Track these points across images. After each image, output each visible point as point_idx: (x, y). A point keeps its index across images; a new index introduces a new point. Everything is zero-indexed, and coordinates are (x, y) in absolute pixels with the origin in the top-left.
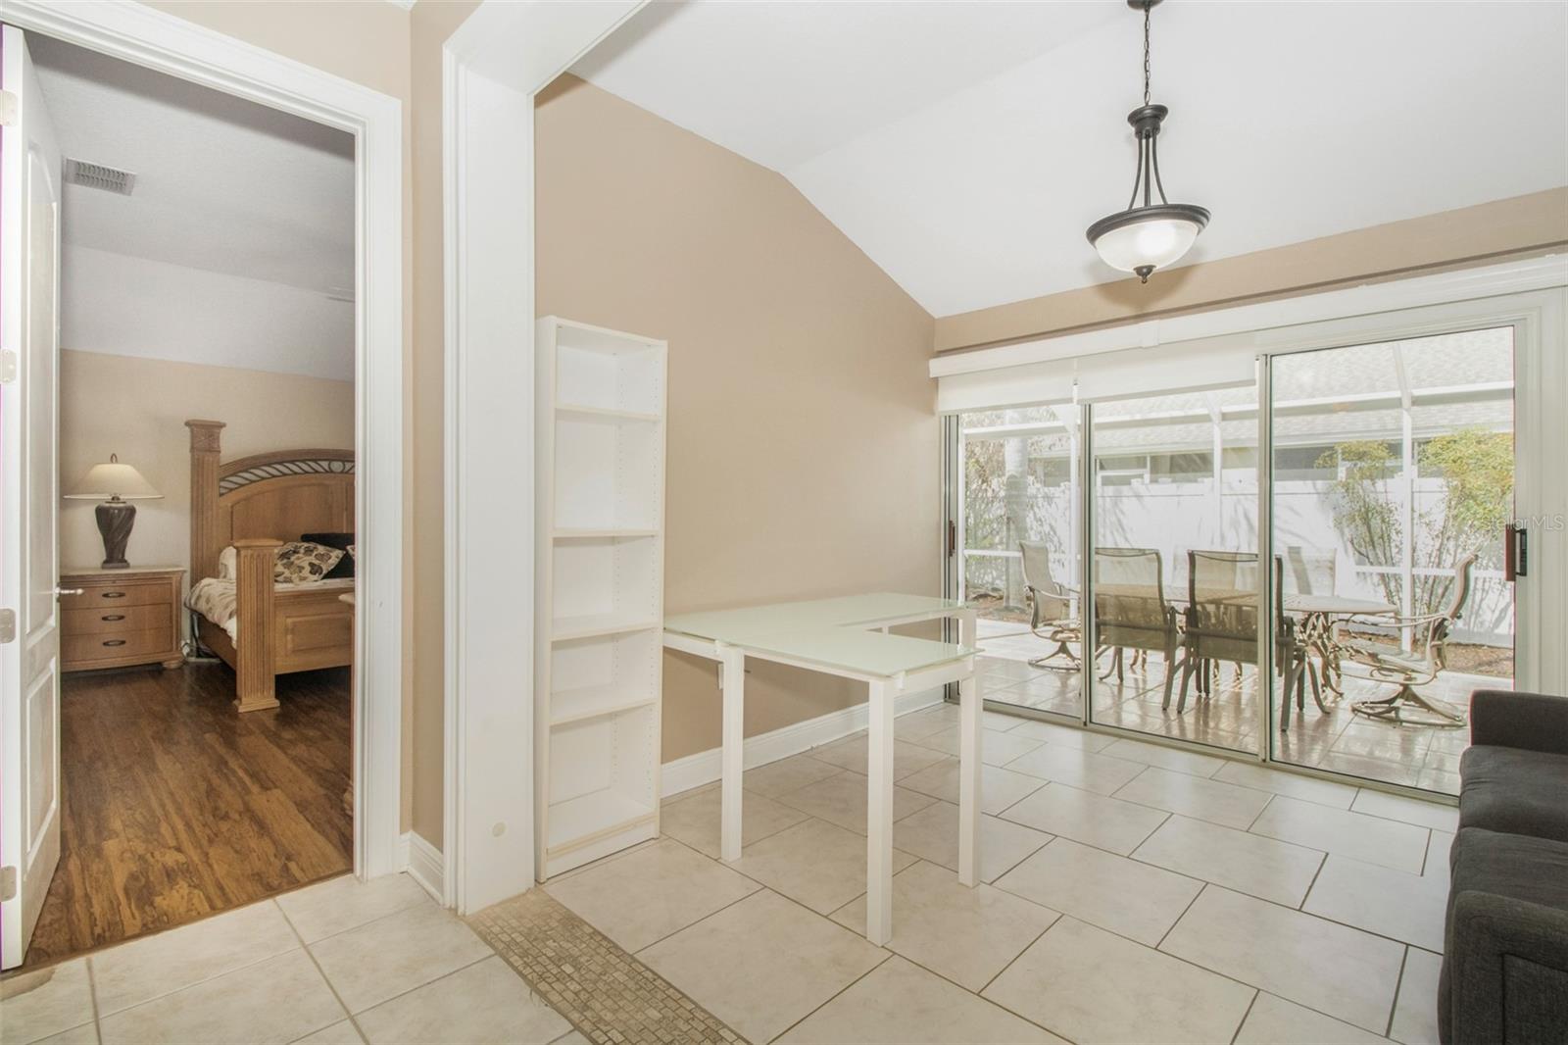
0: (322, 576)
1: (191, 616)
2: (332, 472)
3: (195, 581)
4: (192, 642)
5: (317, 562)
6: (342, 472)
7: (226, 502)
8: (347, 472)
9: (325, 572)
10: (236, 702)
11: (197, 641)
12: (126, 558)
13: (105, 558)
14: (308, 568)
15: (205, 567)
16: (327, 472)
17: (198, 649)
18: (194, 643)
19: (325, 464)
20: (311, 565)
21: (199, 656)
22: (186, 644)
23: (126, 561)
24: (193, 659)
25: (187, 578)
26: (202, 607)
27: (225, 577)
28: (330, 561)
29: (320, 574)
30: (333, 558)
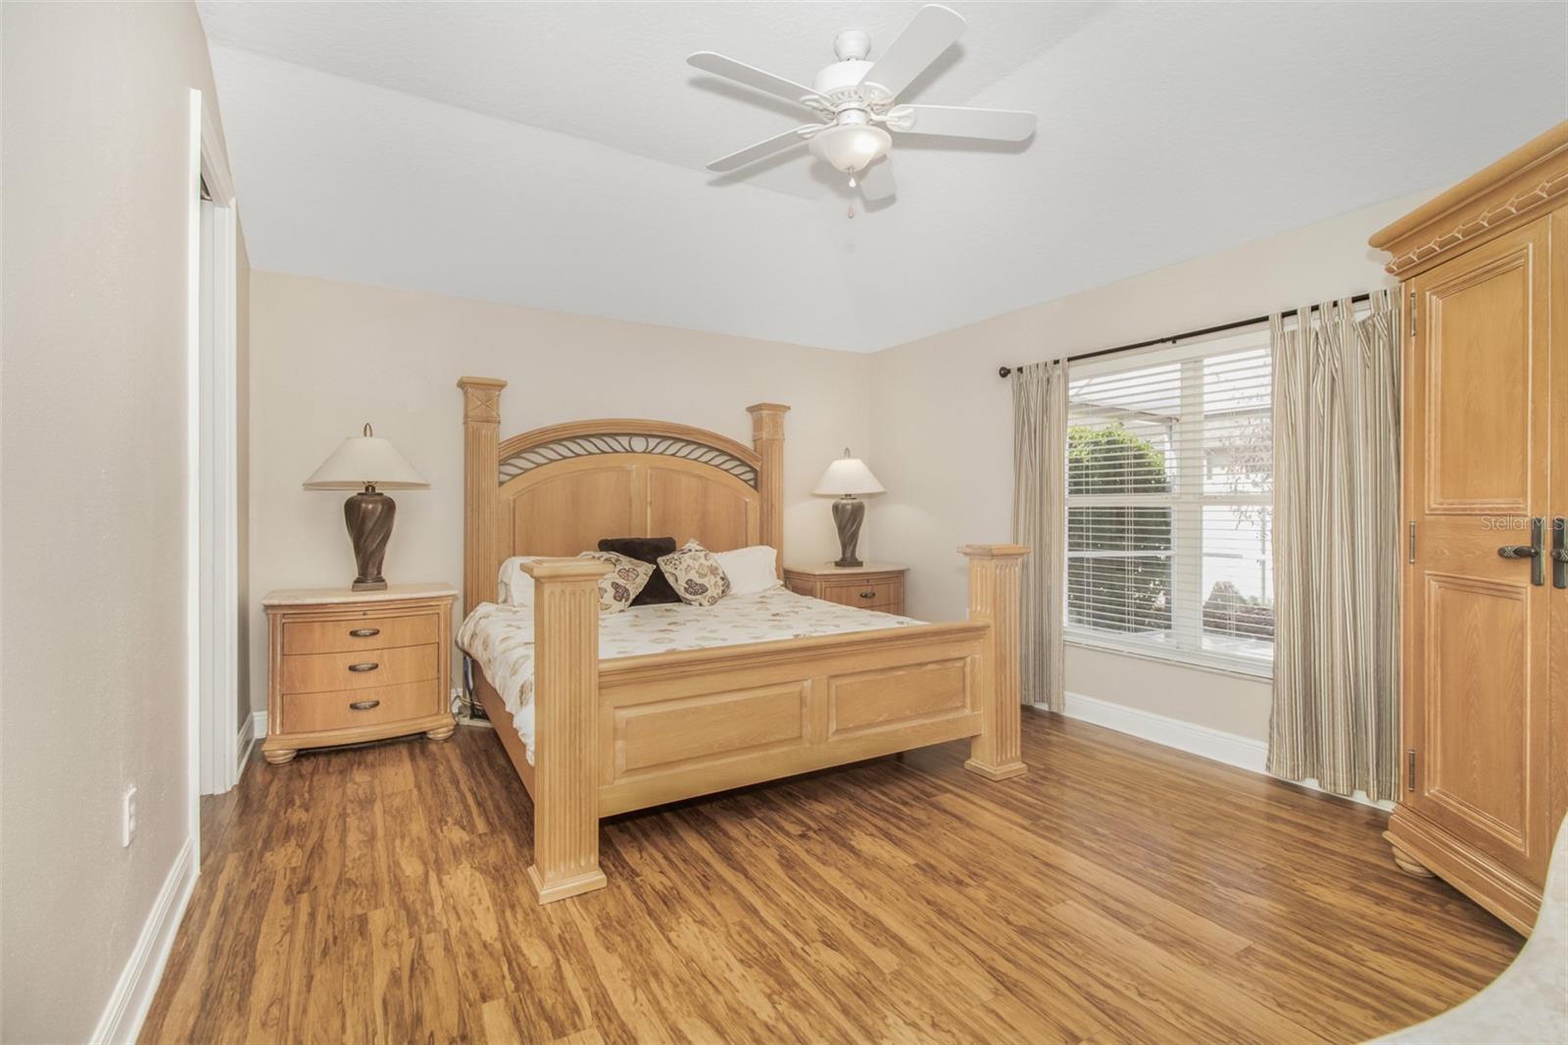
0: (630, 601)
1: (465, 658)
2: (633, 451)
3: (467, 611)
4: (464, 696)
5: (621, 582)
6: (644, 452)
7: (508, 493)
8: (649, 452)
9: (632, 597)
10: (532, 870)
11: (471, 694)
12: (384, 575)
13: (356, 575)
14: (611, 592)
15: (479, 588)
16: (627, 451)
17: (473, 706)
18: (468, 700)
19: (625, 441)
20: (615, 586)
21: (473, 716)
22: (458, 696)
23: (383, 581)
24: (466, 721)
25: (459, 606)
26: (478, 652)
27: (505, 601)
28: (638, 580)
29: (627, 600)
30: (642, 575)
